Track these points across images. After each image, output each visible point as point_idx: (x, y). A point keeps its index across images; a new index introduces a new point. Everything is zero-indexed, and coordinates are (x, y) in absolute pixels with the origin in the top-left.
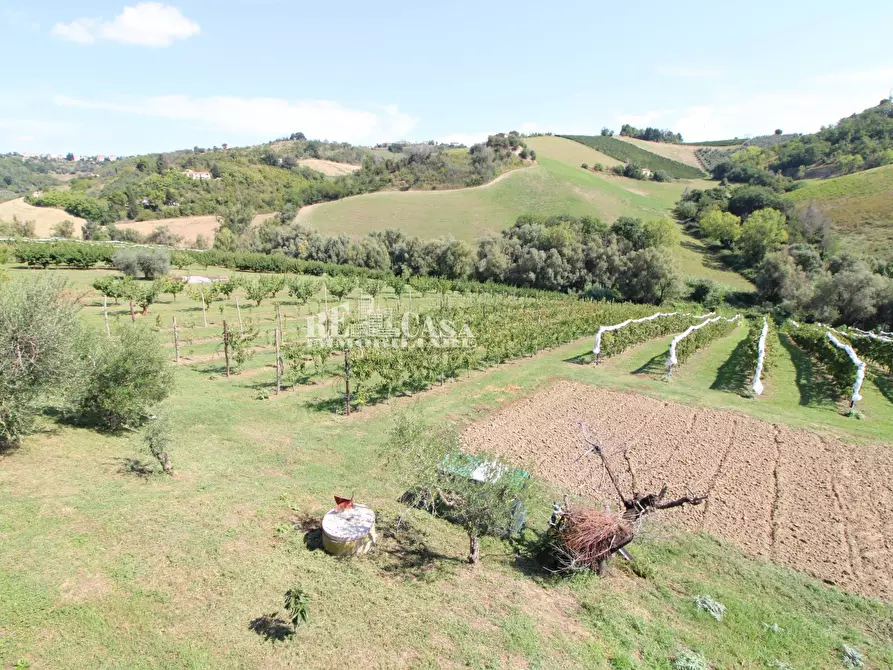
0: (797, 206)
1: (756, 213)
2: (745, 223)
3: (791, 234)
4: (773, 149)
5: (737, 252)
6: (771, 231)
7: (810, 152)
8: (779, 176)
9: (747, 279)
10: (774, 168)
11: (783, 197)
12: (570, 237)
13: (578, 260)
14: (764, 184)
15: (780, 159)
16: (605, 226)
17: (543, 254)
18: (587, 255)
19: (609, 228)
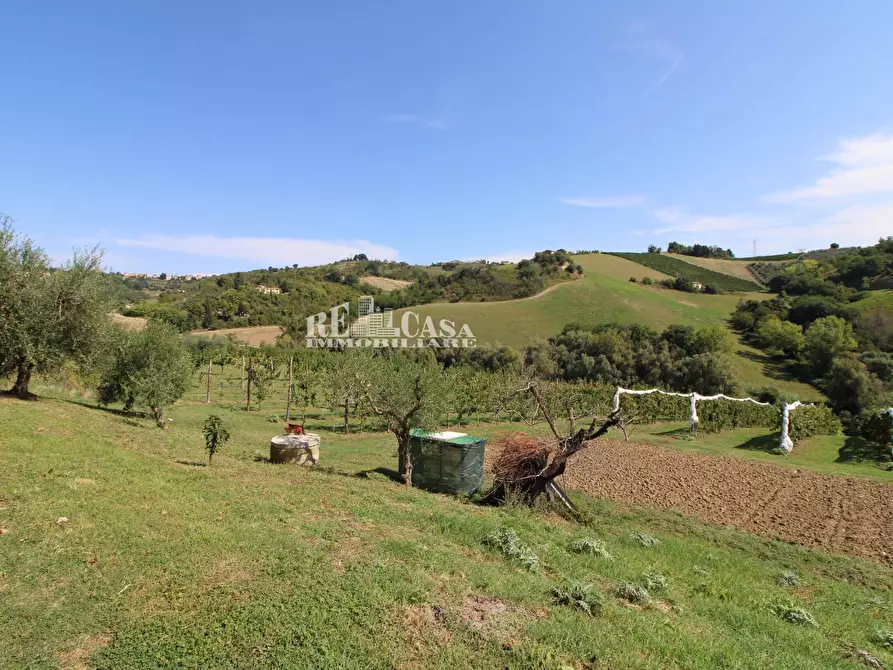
0: (864, 315)
1: (818, 321)
2: (807, 331)
3: (860, 343)
4: (831, 262)
5: (805, 362)
6: (837, 338)
7: (871, 263)
8: (842, 287)
9: (819, 389)
10: (836, 280)
11: (847, 306)
12: (620, 345)
13: (628, 366)
14: (824, 294)
15: (839, 271)
16: (655, 334)
17: (592, 360)
18: (637, 362)
19: (660, 336)
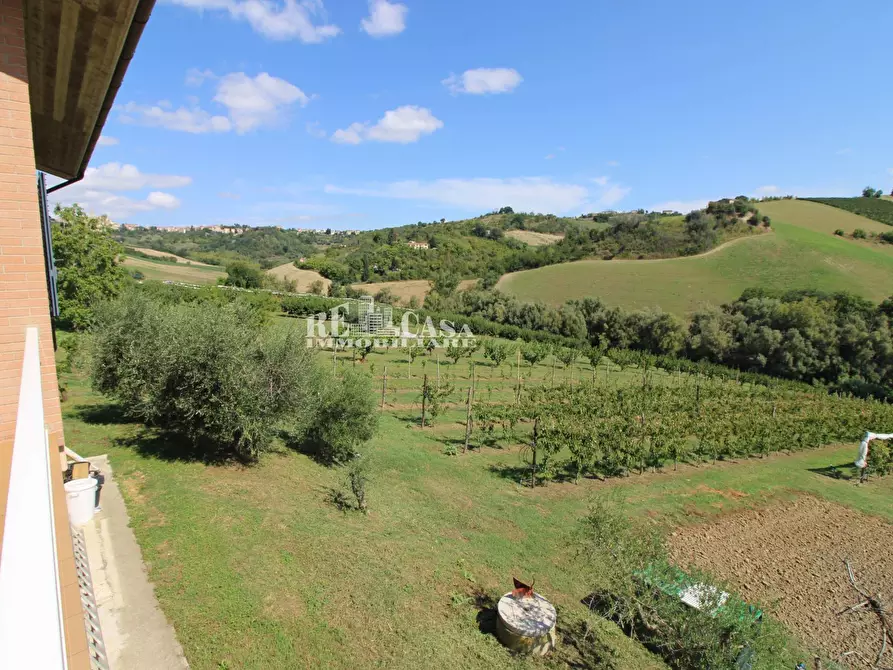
12: (819, 319)
13: (829, 344)
16: (871, 305)
17: (778, 334)
18: (842, 339)
19: (876, 307)
